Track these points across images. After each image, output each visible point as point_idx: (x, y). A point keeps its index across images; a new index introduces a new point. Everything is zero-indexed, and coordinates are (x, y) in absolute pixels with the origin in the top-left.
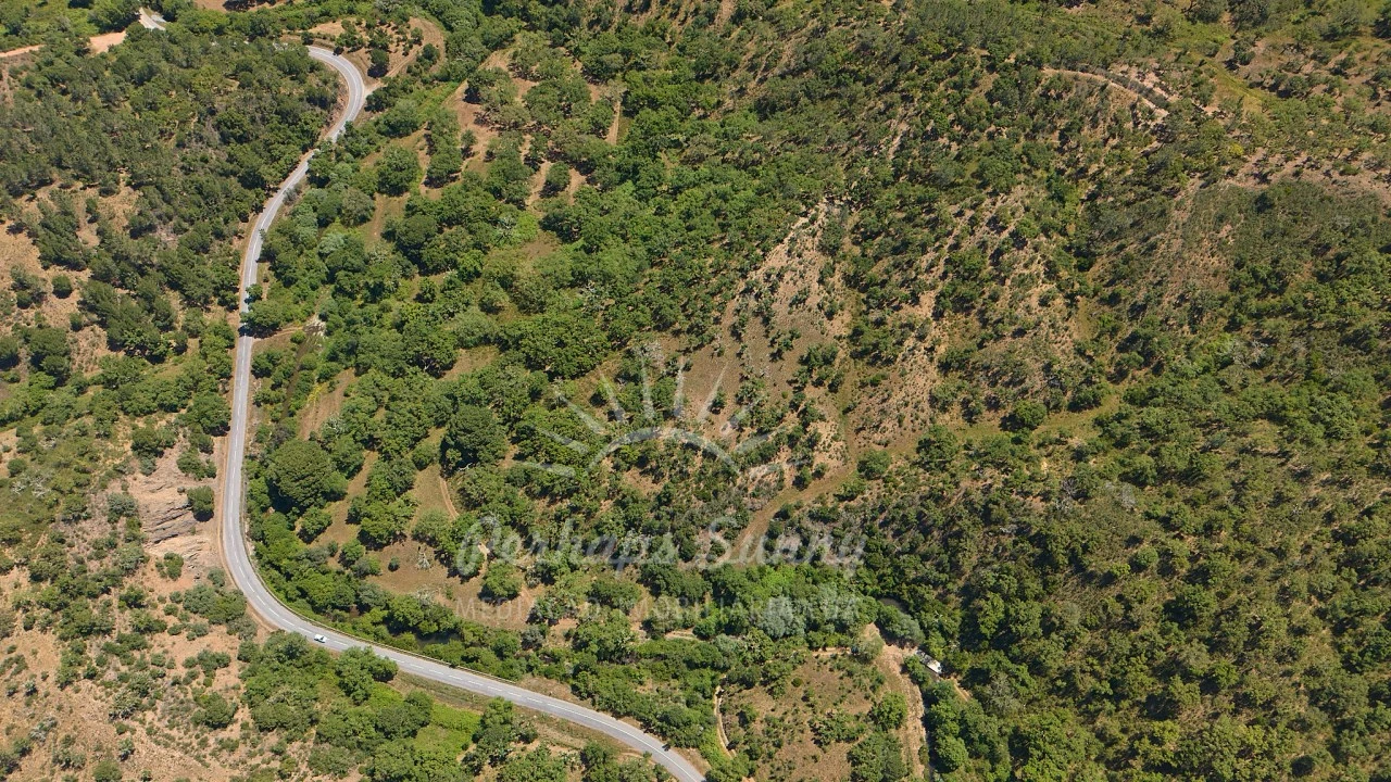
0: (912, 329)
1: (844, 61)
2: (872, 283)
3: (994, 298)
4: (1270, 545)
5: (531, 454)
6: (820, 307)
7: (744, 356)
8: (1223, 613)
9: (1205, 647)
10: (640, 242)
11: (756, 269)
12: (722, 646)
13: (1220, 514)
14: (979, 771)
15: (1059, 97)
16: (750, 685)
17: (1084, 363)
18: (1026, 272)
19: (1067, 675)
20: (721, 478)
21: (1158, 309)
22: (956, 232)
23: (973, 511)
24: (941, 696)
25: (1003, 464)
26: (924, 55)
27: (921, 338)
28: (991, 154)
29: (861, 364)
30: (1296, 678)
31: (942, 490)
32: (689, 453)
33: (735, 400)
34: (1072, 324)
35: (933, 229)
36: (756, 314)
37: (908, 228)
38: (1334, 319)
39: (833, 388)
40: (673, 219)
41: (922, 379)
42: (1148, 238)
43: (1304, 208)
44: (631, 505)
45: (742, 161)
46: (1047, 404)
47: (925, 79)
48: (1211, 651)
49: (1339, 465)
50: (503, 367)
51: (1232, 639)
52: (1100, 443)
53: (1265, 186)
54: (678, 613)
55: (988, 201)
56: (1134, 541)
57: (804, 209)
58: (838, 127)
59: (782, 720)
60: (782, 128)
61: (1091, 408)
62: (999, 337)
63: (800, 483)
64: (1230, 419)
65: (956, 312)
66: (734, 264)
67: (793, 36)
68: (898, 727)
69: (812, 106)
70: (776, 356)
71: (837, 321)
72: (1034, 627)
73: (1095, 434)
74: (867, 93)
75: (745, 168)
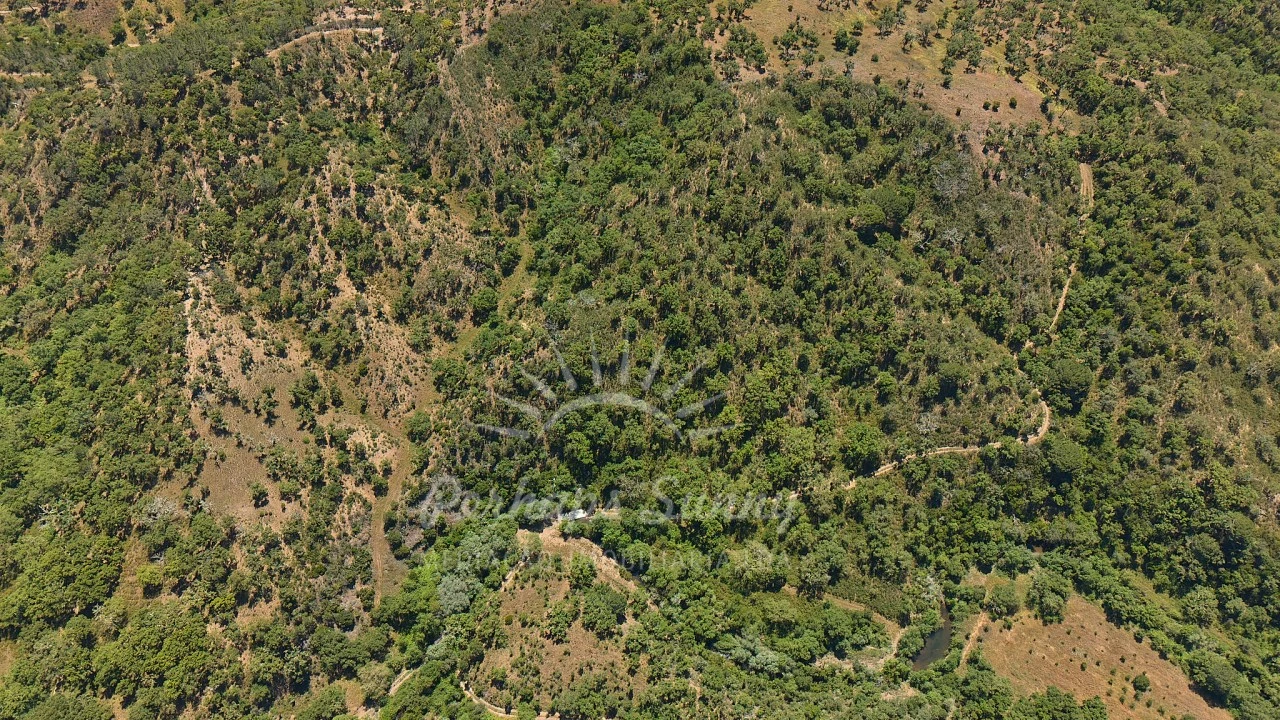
0: (353, 312)
1: (98, 156)
2: (290, 305)
3: (388, 243)
4: (682, 256)
5: (135, 689)
6: (269, 354)
7: (244, 442)
8: (695, 319)
9: (704, 347)
10: (58, 436)
11: (186, 370)
12: (437, 655)
13: (643, 263)
14: (663, 547)
15: (298, 67)
16: (480, 658)
17: (487, 238)
18: (392, 208)
19: (654, 438)
20: (318, 545)
21: (496, 165)
22: (317, 219)
23: (510, 395)
24: (601, 528)
25: (500, 348)
26: (163, 105)
27: (365, 313)
28: (287, 144)
29: (340, 368)
30: (759, 319)
31: (479, 401)
32: (274, 553)
33: (270, 480)
34: (454, 219)
35: (297, 229)
36: (222, 402)
37: (278, 243)
38: (596, 91)
39: (337, 403)
40: (70, 392)
41: (395, 341)
42: (448, 123)
43: (520, 33)
44: (266, 636)
45: (87, 298)
46: (489, 285)
47: (182, 123)
48: (708, 347)
49: (673, 178)
50: (31, 650)
51: (712, 329)
52: (543, 281)
53: (485, 35)
54: (382, 669)
55: (318, 179)
56: (615, 322)
57: (180, 293)
58: (145, 210)
59: (523, 654)
60: (97, 246)
61: (517, 264)
62: (417, 267)
63: (380, 491)
64: (597, 201)
65: (371, 274)
66: (163, 382)
67: (31, 166)
68: (595, 575)
69: (106, 211)
70: (271, 419)
71: (292, 353)
72: (612, 429)
73: (535, 278)
74: (144, 168)
75: (95, 301)
